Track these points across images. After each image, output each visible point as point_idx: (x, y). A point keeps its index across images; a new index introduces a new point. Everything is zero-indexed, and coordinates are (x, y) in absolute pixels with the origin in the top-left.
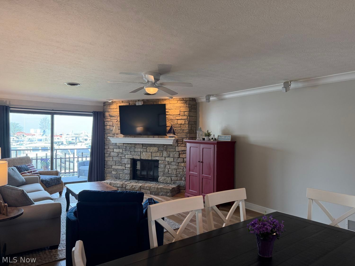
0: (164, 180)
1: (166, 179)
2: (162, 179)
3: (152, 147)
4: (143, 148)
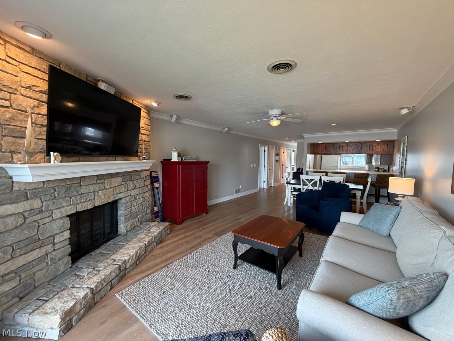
0: (132, 224)
2: (129, 225)
3: (114, 177)
4: (99, 184)
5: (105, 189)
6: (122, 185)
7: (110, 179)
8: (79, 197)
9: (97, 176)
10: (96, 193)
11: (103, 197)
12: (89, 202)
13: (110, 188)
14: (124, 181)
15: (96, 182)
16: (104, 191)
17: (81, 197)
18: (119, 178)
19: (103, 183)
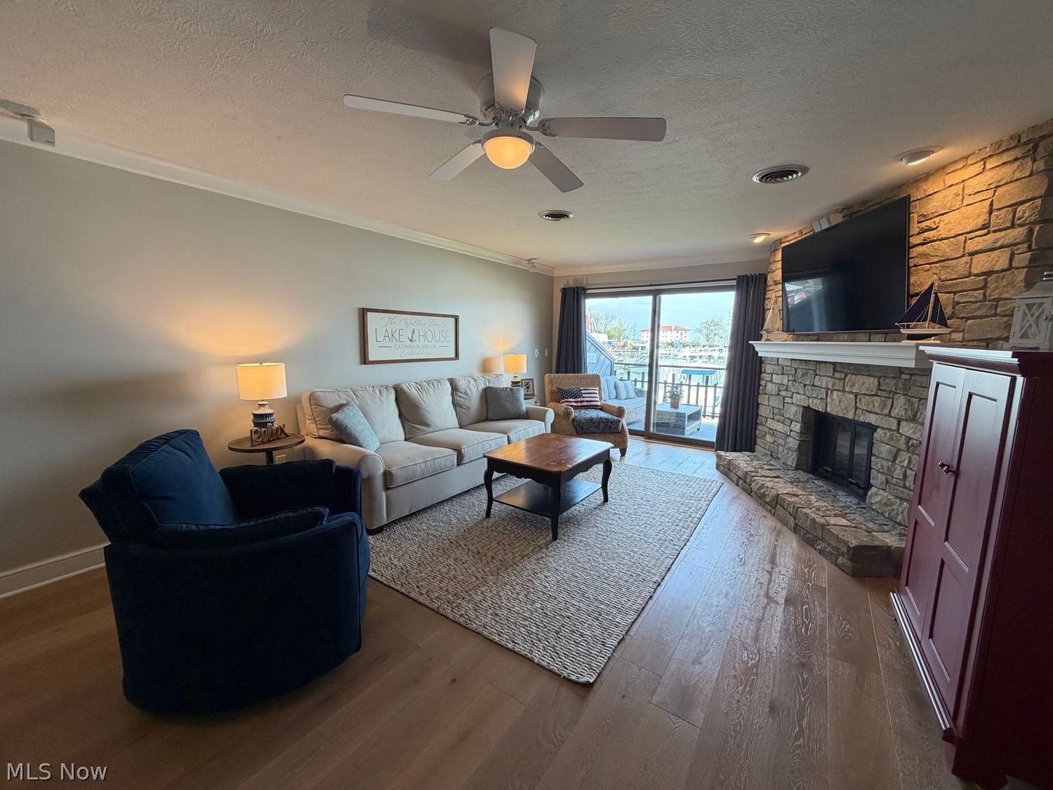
0: (886, 505)
1: (892, 504)
2: (877, 499)
3: (861, 375)
4: (835, 378)
5: (844, 391)
6: (876, 395)
7: (854, 376)
8: (810, 388)
9: (834, 364)
10: (829, 392)
11: (838, 403)
12: (819, 401)
13: (851, 392)
14: (884, 390)
15: (832, 375)
16: (840, 393)
17: (812, 390)
18: (872, 379)
19: (841, 379)
